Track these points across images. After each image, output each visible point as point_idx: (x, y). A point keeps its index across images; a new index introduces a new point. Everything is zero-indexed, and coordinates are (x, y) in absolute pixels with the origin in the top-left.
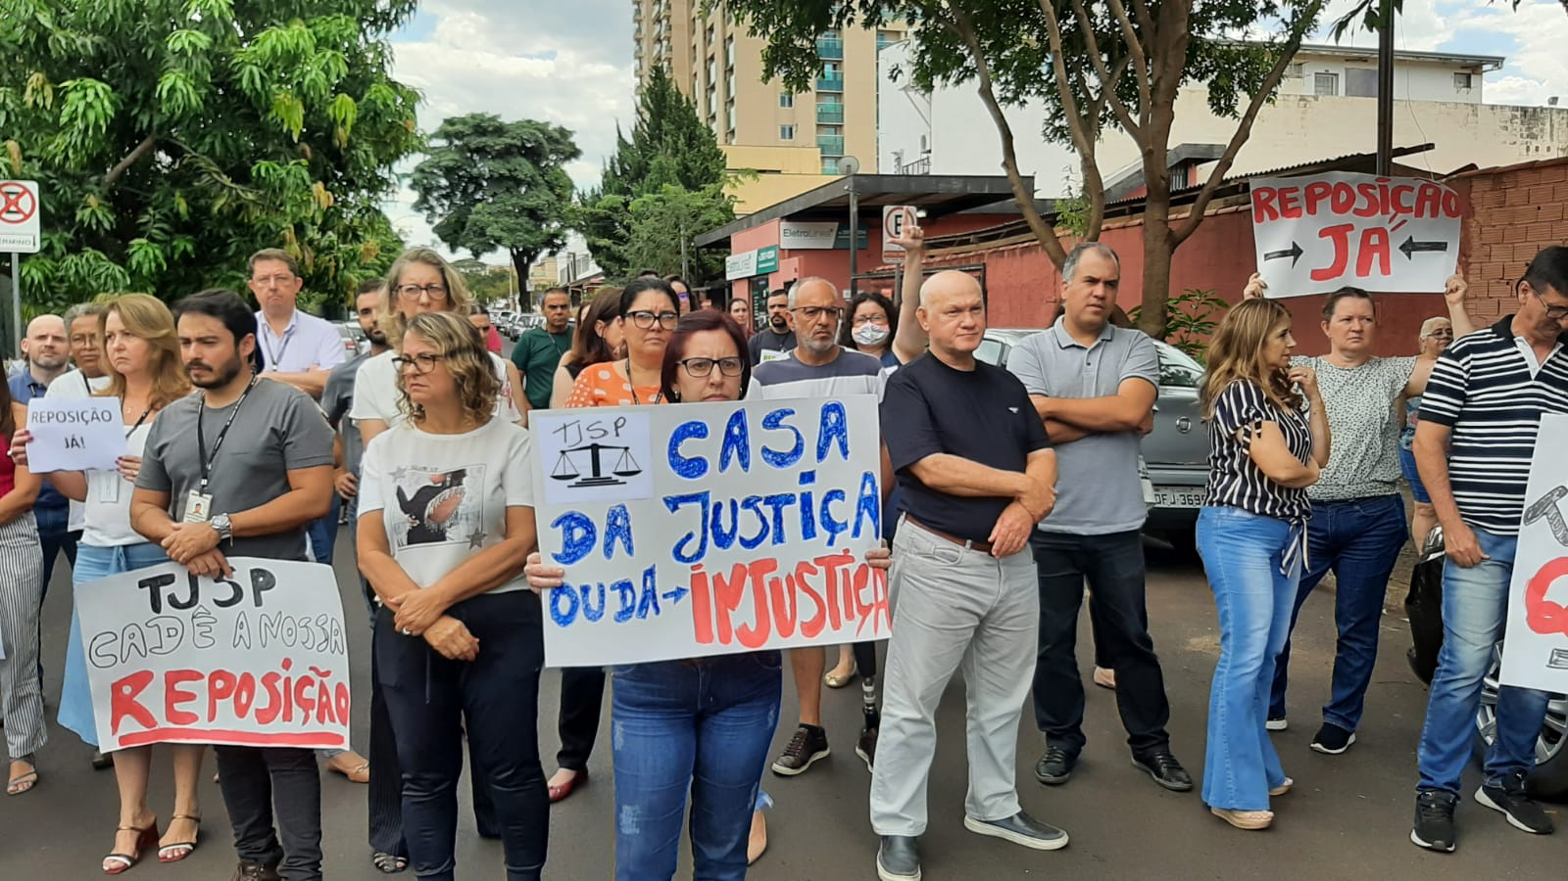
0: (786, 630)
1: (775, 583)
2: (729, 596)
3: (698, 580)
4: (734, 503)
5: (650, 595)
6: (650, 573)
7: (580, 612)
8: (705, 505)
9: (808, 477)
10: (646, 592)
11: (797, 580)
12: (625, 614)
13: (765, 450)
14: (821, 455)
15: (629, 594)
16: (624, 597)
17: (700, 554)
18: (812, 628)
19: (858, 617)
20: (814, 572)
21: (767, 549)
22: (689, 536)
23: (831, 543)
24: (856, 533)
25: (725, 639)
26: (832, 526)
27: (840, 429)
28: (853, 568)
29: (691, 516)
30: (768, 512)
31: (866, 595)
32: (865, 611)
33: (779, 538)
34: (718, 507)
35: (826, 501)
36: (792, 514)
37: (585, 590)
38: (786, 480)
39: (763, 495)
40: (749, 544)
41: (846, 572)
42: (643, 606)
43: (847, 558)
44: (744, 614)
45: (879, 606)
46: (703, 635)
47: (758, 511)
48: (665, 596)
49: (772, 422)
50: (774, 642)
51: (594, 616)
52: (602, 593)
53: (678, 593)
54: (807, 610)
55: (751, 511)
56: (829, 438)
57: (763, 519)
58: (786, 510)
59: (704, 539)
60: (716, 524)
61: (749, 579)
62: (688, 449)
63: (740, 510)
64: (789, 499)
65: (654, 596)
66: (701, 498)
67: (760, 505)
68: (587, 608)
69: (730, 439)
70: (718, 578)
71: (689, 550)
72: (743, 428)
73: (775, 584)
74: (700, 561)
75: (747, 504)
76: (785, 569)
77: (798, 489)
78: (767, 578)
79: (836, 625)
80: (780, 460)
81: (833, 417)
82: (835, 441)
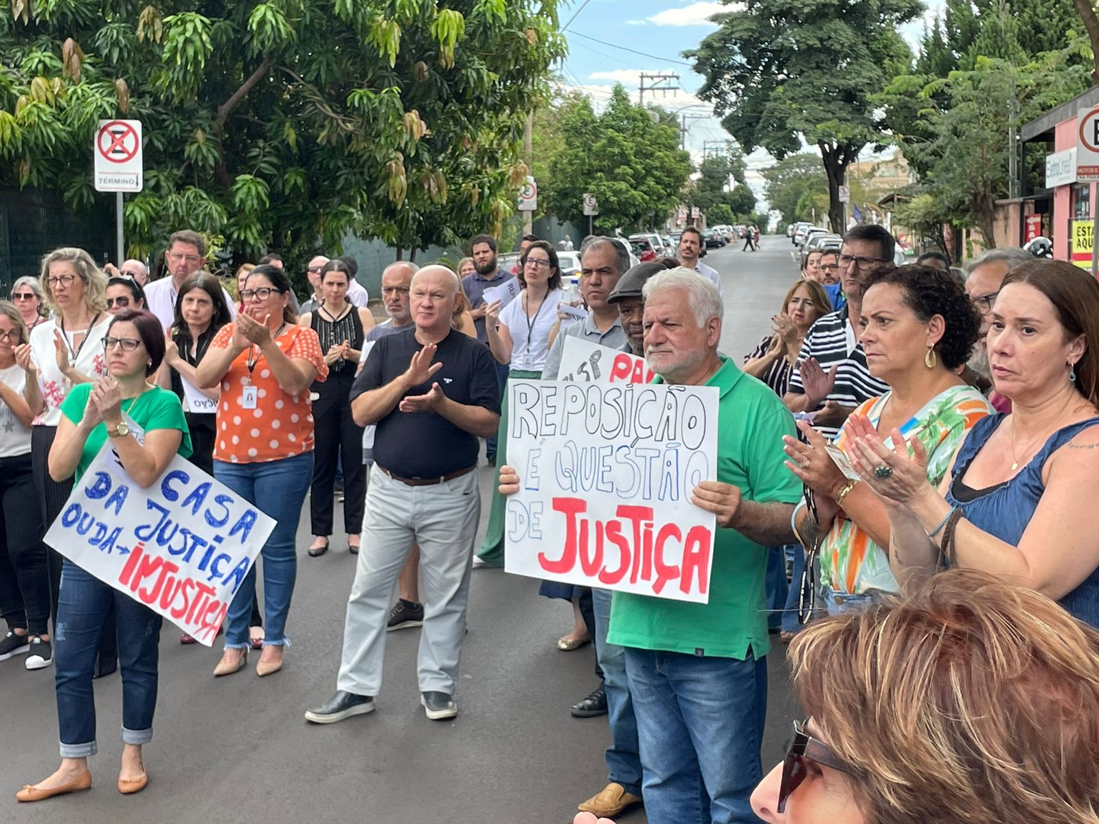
0: (164, 604)
2: (147, 568)
3: (138, 551)
4: (177, 526)
5: (111, 541)
6: (118, 530)
7: (76, 525)
8: (165, 517)
9: (218, 539)
10: (111, 537)
11: (182, 586)
12: (94, 541)
13: (208, 511)
14: (232, 533)
15: (103, 532)
16: (99, 532)
17: (146, 539)
18: (176, 614)
19: (200, 626)
20: (193, 587)
21: (177, 560)
22: (148, 527)
23: (209, 579)
24: (224, 583)
25: (133, 588)
26: (215, 571)
27: (248, 527)
28: (212, 599)
29: (155, 517)
30: (190, 542)
31: (210, 618)
32: (205, 625)
33: (187, 559)
34: (169, 522)
35: (220, 557)
36: (200, 552)
37: (86, 515)
38: (207, 533)
39: (194, 532)
40: (172, 551)
41: (207, 599)
42: (105, 544)
43: (212, 592)
44: (148, 583)
45: (213, 627)
46: (124, 579)
47: (186, 538)
48: (118, 547)
49: (220, 499)
51: (81, 532)
52: (91, 524)
53: (125, 550)
54: (179, 603)
55: (183, 536)
56: (240, 527)
57: (185, 544)
58: (199, 547)
59: (153, 533)
60: (163, 531)
61: (160, 569)
62: (174, 484)
63: (178, 532)
64: (203, 544)
65: (113, 543)
66: (166, 512)
67: (189, 536)
68: (80, 526)
69: (195, 494)
70: (147, 557)
71: (143, 533)
72: (205, 492)
73: (171, 580)
74: (145, 543)
75: (184, 532)
76: (180, 576)
77: (211, 542)
78: (170, 574)
79: (188, 621)
80: (212, 521)
81: (249, 518)
82: (242, 531)
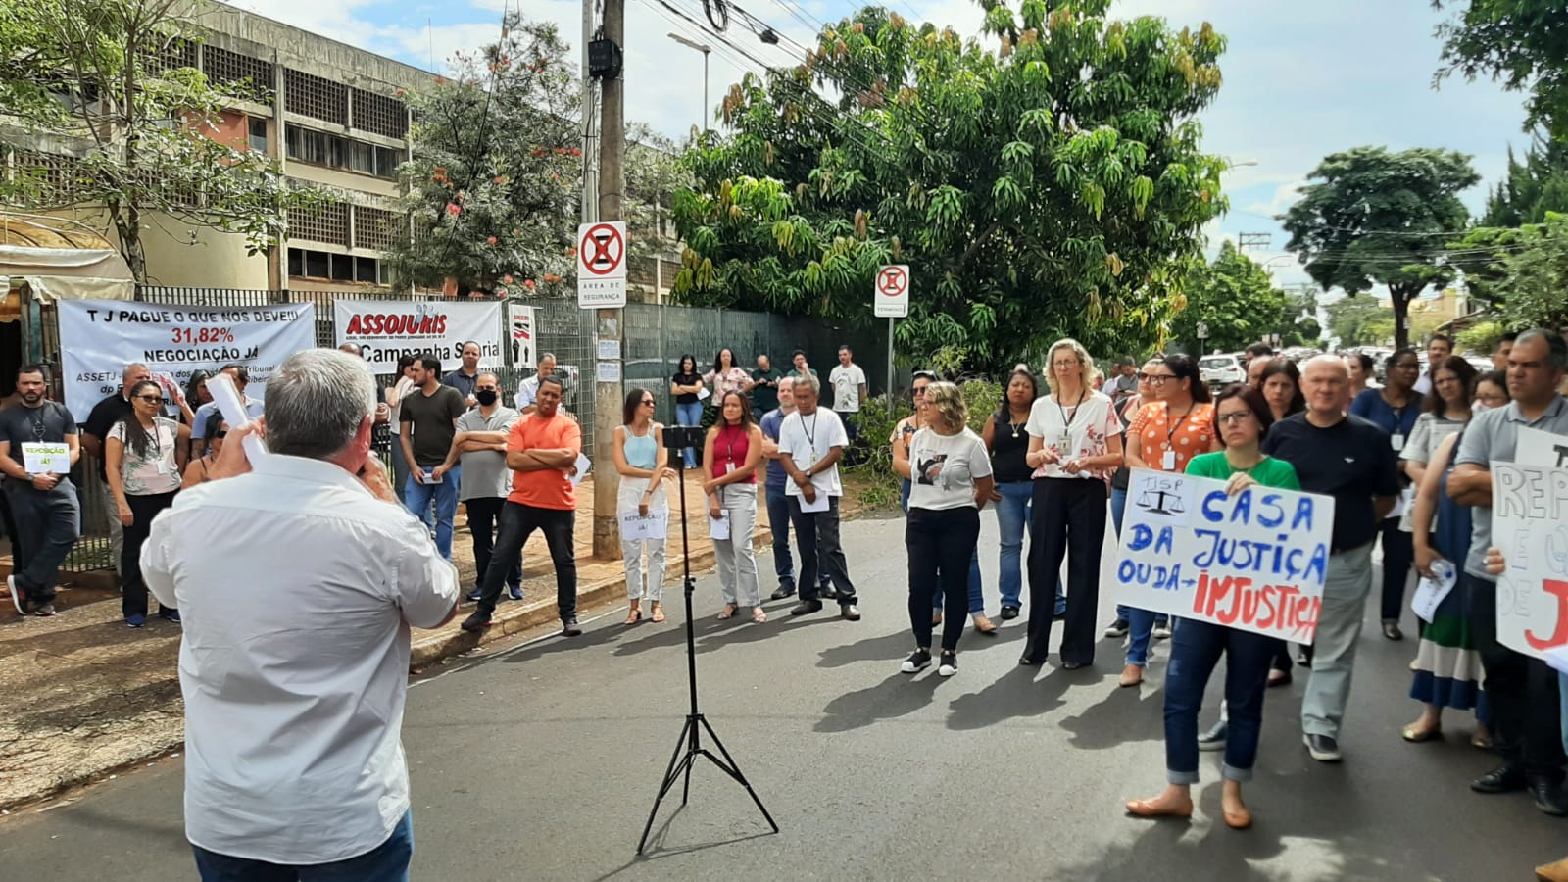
0: (1247, 619)
1: (1248, 593)
2: (1219, 592)
3: (1204, 579)
4: (1234, 542)
5: (1174, 579)
6: (1177, 567)
7: (1135, 577)
8: (1217, 539)
9: (1282, 537)
10: (1172, 576)
11: (1262, 594)
12: (1158, 585)
13: (1260, 516)
14: (1294, 526)
15: (1163, 574)
16: (1160, 576)
17: (1208, 565)
18: (1263, 624)
19: (1295, 626)
20: (1273, 592)
21: (1248, 573)
22: (1204, 553)
24: (1305, 576)
25: (1210, 613)
26: (1291, 569)
27: (1308, 513)
28: (1298, 597)
29: (1208, 542)
30: (1254, 551)
31: (1303, 615)
32: (1300, 624)
33: (1257, 567)
34: (1225, 541)
35: (1291, 554)
36: (1268, 557)
37: (1141, 566)
38: (1269, 536)
39: (1253, 541)
40: (1239, 567)
41: (1293, 599)
42: (1170, 584)
43: (1295, 590)
44: (1225, 604)
46: (1198, 608)
47: (1248, 549)
48: (1184, 582)
49: (1268, 500)
50: (1238, 624)
51: (1142, 581)
52: (1149, 570)
53: (1191, 582)
54: (1263, 613)
55: (1243, 549)
56: (1300, 518)
57: (1250, 555)
58: (1265, 553)
59: (1213, 557)
60: (1222, 551)
61: (1232, 588)
62: (1215, 505)
63: (1237, 547)
64: (1268, 547)
65: (1177, 580)
66: (1216, 534)
67: (1250, 546)
68: (1139, 576)
69: (1240, 505)
70: (1215, 581)
71: (1202, 560)
72: (1249, 500)
74: (1208, 569)
75: (1244, 544)
76: (1256, 587)
77: (1275, 543)
78: (1244, 589)
79: (1279, 626)
80: (1268, 523)
81: (1306, 506)
82: (1304, 521)
